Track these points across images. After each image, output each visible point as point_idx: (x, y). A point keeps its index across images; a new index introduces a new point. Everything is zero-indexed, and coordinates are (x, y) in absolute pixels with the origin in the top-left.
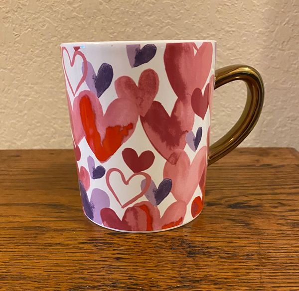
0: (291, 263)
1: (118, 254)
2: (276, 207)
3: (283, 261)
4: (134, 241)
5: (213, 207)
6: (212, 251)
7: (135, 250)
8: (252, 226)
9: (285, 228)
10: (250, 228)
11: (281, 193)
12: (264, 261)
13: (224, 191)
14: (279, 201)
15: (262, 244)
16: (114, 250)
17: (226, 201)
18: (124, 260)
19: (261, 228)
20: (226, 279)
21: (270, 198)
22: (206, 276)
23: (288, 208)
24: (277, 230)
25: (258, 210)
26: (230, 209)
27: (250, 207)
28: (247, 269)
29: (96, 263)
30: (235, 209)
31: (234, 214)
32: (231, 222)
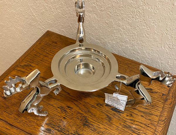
1: (65, 116)
2: (127, 116)
4: (73, 113)
7: (71, 117)
8: (111, 121)
11: (137, 110)
14: (132, 113)
15: (107, 129)
16: (65, 114)
18: (66, 119)
19: (113, 123)
21: (131, 111)
23: (131, 118)
24: (116, 126)
25: (120, 115)
26: (111, 110)
27: (119, 112)
29: (58, 117)
30: (113, 111)
31: (110, 113)
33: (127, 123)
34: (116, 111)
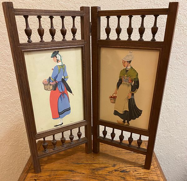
33: (137, 176)
34: (124, 172)
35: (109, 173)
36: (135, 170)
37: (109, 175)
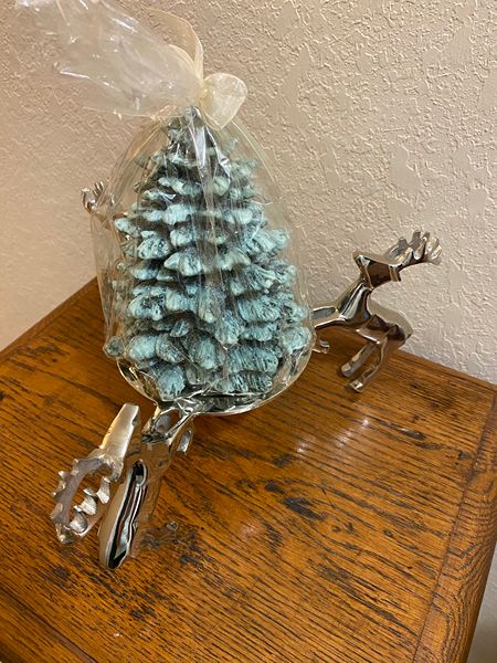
0: (259, 626)
2: (338, 530)
3: (255, 618)
5: (269, 493)
6: (206, 564)
8: (279, 549)
9: (309, 572)
10: (273, 551)
11: (371, 507)
12: (238, 607)
13: (309, 467)
14: (353, 521)
15: (261, 581)
17: (293, 490)
19: (284, 557)
20: (185, 609)
21: (349, 510)
22: (172, 595)
23: (350, 539)
24: (296, 570)
25: (312, 525)
26: (284, 507)
27: (310, 514)
28: (212, 608)
30: (288, 511)
31: (279, 517)
32: (264, 529)
34: (299, 511)
35: (239, 484)
36: (350, 526)
37: (231, 495)
